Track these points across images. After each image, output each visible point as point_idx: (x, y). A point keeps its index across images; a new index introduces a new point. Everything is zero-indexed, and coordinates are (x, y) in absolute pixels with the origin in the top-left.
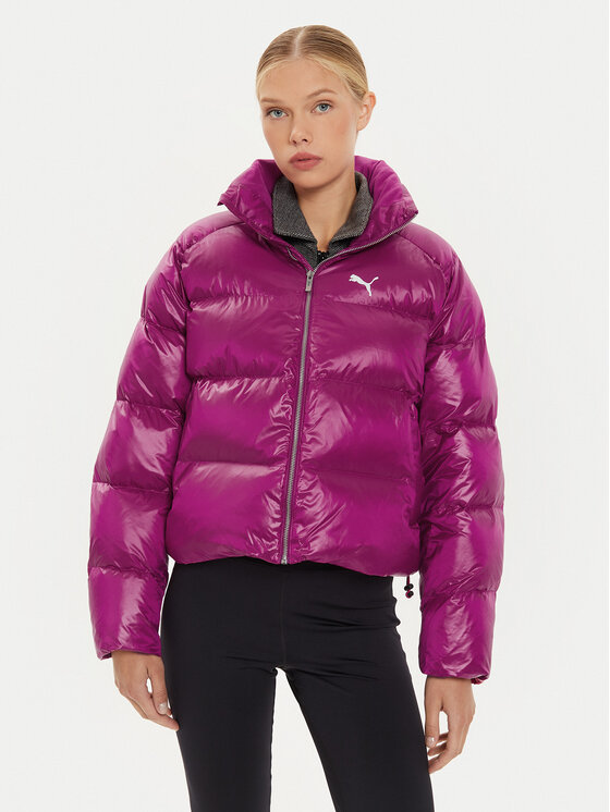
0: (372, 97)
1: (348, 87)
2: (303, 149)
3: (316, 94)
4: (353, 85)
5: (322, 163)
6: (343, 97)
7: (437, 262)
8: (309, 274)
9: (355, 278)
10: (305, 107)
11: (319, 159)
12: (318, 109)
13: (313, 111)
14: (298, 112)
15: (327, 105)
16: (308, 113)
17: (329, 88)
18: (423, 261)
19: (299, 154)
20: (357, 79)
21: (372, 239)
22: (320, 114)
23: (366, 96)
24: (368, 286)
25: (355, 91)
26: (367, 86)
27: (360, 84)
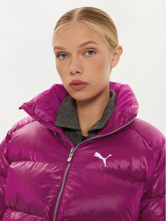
0: (120, 48)
1: (106, 41)
2: (77, 77)
3: (85, 44)
4: (109, 40)
5: (88, 86)
6: (102, 47)
7: (151, 145)
8: (72, 150)
9: (97, 155)
10: (79, 52)
11: (86, 84)
12: (87, 54)
13: (83, 54)
14: (74, 55)
15: (93, 51)
16: (81, 56)
17: (94, 40)
18: (142, 145)
19: (74, 80)
20: (111, 37)
21: (110, 131)
22: (88, 57)
23: (117, 48)
24: (104, 160)
25: (110, 44)
26: (117, 42)
27: (113, 40)
